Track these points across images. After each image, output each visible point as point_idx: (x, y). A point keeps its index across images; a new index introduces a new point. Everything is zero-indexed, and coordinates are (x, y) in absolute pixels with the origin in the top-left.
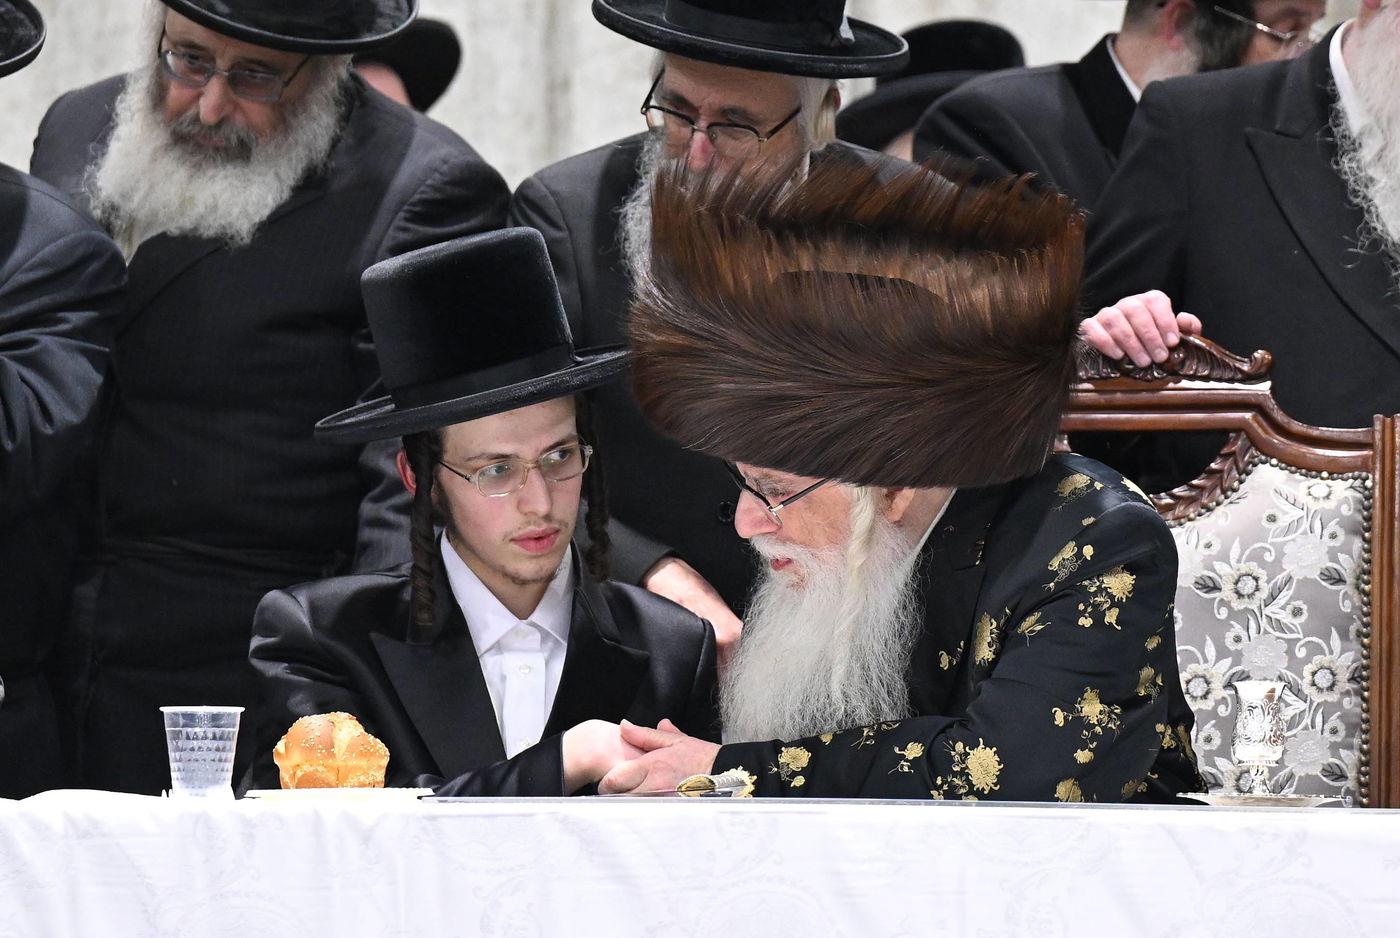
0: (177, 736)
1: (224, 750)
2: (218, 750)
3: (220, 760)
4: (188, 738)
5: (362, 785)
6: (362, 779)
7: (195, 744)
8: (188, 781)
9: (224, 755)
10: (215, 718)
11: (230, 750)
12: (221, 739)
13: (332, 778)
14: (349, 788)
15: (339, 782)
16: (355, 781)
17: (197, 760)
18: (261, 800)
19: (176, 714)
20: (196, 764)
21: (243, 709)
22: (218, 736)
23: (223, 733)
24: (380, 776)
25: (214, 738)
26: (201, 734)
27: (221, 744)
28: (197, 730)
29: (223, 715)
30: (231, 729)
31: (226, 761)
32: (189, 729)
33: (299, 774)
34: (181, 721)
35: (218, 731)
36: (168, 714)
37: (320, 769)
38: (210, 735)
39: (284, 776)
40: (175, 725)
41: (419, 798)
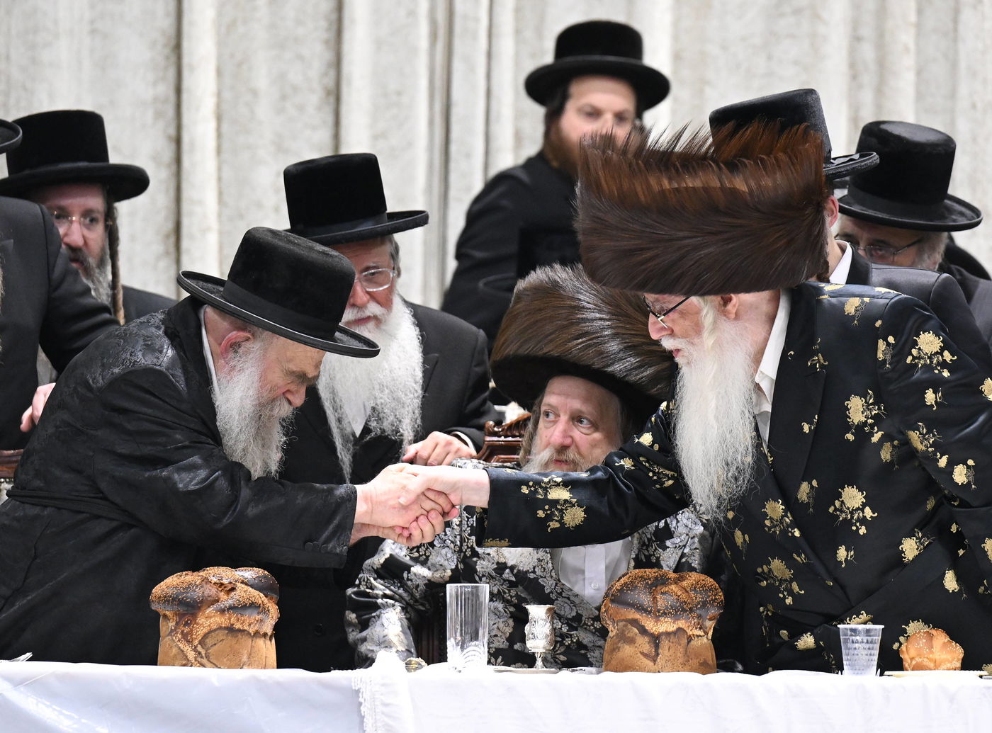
0: (846, 641)
1: (873, 649)
2: (869, 649)
3: (871, 655)
4: (853, 642)
5: (949, 669)
6: (949, 665)
7: (857, 645)
8: (852, 666)
9: (873, 652)
10: (868, 631)
11: (876, 649)
12: (871, 642)
13: (932, 665)
14: (941, 671)
15: (936, 667)
16: (945, 667)
17: (857, 655)
18: (894, 678)
19: (846, 629)
20: (857, 657)
21: (883, 627)
22: (869, 641)
23: (872, 639)
24: (959, 665)
25: (867, 642)
26: (860, 640)
27: (871, 646)
28: (858, 638)
29: (872, 630)
30: (877, 638)
31: (874, 655)
32: (854, 637)
33: (914, 662)
34: (849, 633)
35: (869, 638)
36: (842, 629)
37: (925, 660)
38: (865, 641)
39: (906, 665)
40: (846, 635)
41: (981, 677)
